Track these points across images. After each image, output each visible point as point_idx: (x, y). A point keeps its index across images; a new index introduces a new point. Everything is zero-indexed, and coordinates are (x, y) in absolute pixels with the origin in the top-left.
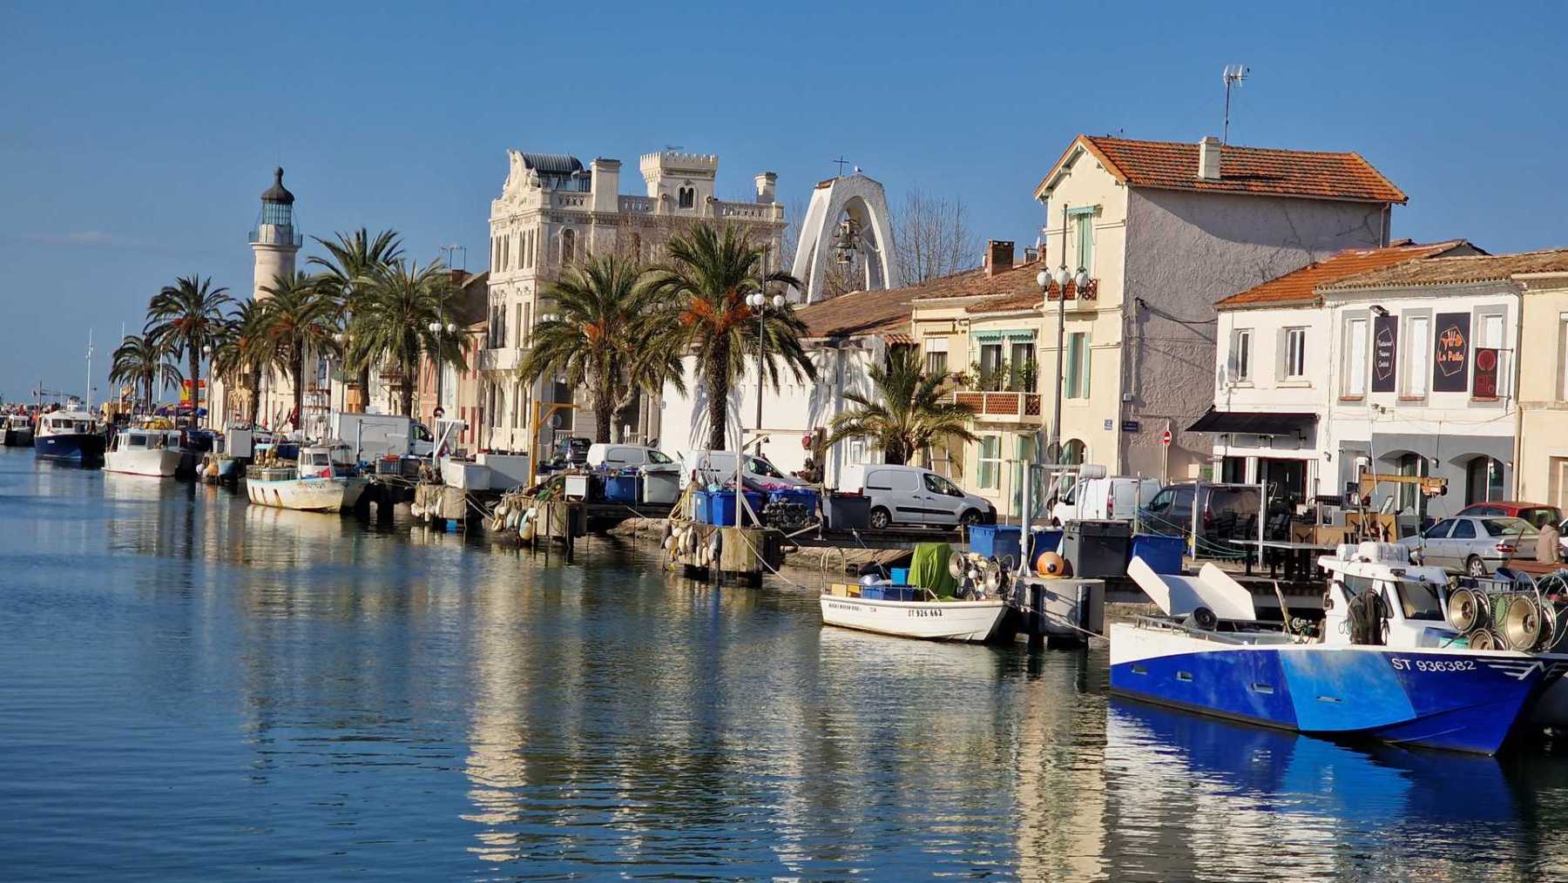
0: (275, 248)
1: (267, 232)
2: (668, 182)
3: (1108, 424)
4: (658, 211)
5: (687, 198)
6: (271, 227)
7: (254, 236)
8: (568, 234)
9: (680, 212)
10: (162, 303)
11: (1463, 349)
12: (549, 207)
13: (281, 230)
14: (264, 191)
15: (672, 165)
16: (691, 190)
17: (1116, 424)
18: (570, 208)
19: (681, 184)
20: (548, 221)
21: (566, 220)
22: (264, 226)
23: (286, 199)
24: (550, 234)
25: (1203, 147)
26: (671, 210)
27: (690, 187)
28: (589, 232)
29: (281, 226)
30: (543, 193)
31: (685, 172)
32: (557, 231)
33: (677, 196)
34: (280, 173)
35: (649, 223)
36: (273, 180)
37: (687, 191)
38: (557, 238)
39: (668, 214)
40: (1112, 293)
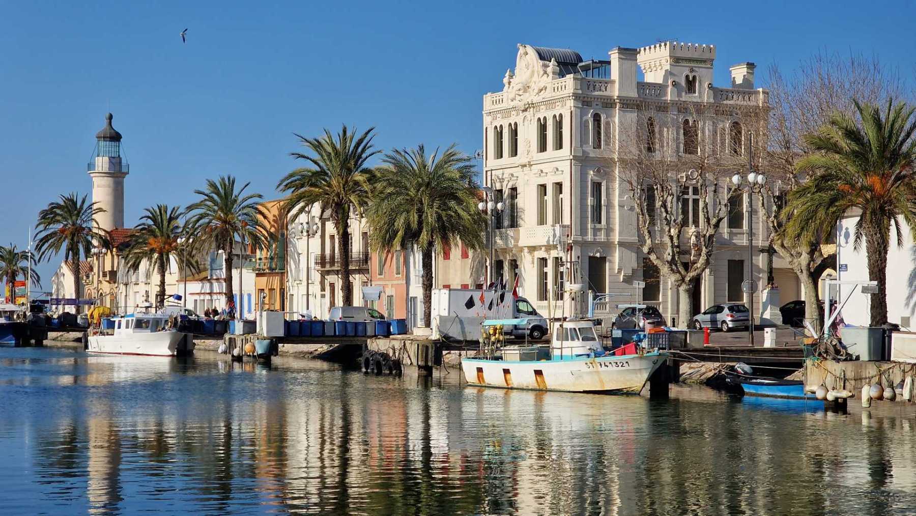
0: (109, 174)
1: (102, 163)
2: (677, 70)
4: (670, 95)
5: (691, 84)
6: (106, 159)
7: (91, 166)
8: (597, 118)
9: (685, 97)
10: (48, 216)
12: (580, 92)
13: (114, 161)
14: (98, 132)
15: (679, 54)
16: (694, 77)
18: (596, 93)
19: (686, 72)
20: (580, 106)
21: (594, 104)
22: (100, 158)
23: (116, 137)
24: (581, 118)
26: (679, 95)
27: (694, 74)
28: (615, 116)
29: (114, 157)
30: (575, 79)
31: (690, 60)
32: (587, 115)
33: (683, 83)
34: (111, 117)
35: (663, 108)
36: (105, 123)
37: (691, 79)
38: (587, 121)
39: (677, 99)
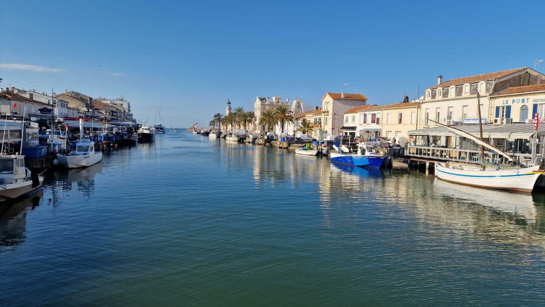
2: (276, 100)
3: (330, 128)
9: (278, 104)
10: (215, 116)
11: (375, 118)
13: (229, 107)
17: (331, 129)
18: (264, 104)
20: (261, 105)
23: (230, 103)
25: (342, 94)
27: (279, 101)
28: (267, 107)
30: (261, 102)
34: (229, 100)
35: (274, 105)
38: (263, 107)
40: (331, 112)
